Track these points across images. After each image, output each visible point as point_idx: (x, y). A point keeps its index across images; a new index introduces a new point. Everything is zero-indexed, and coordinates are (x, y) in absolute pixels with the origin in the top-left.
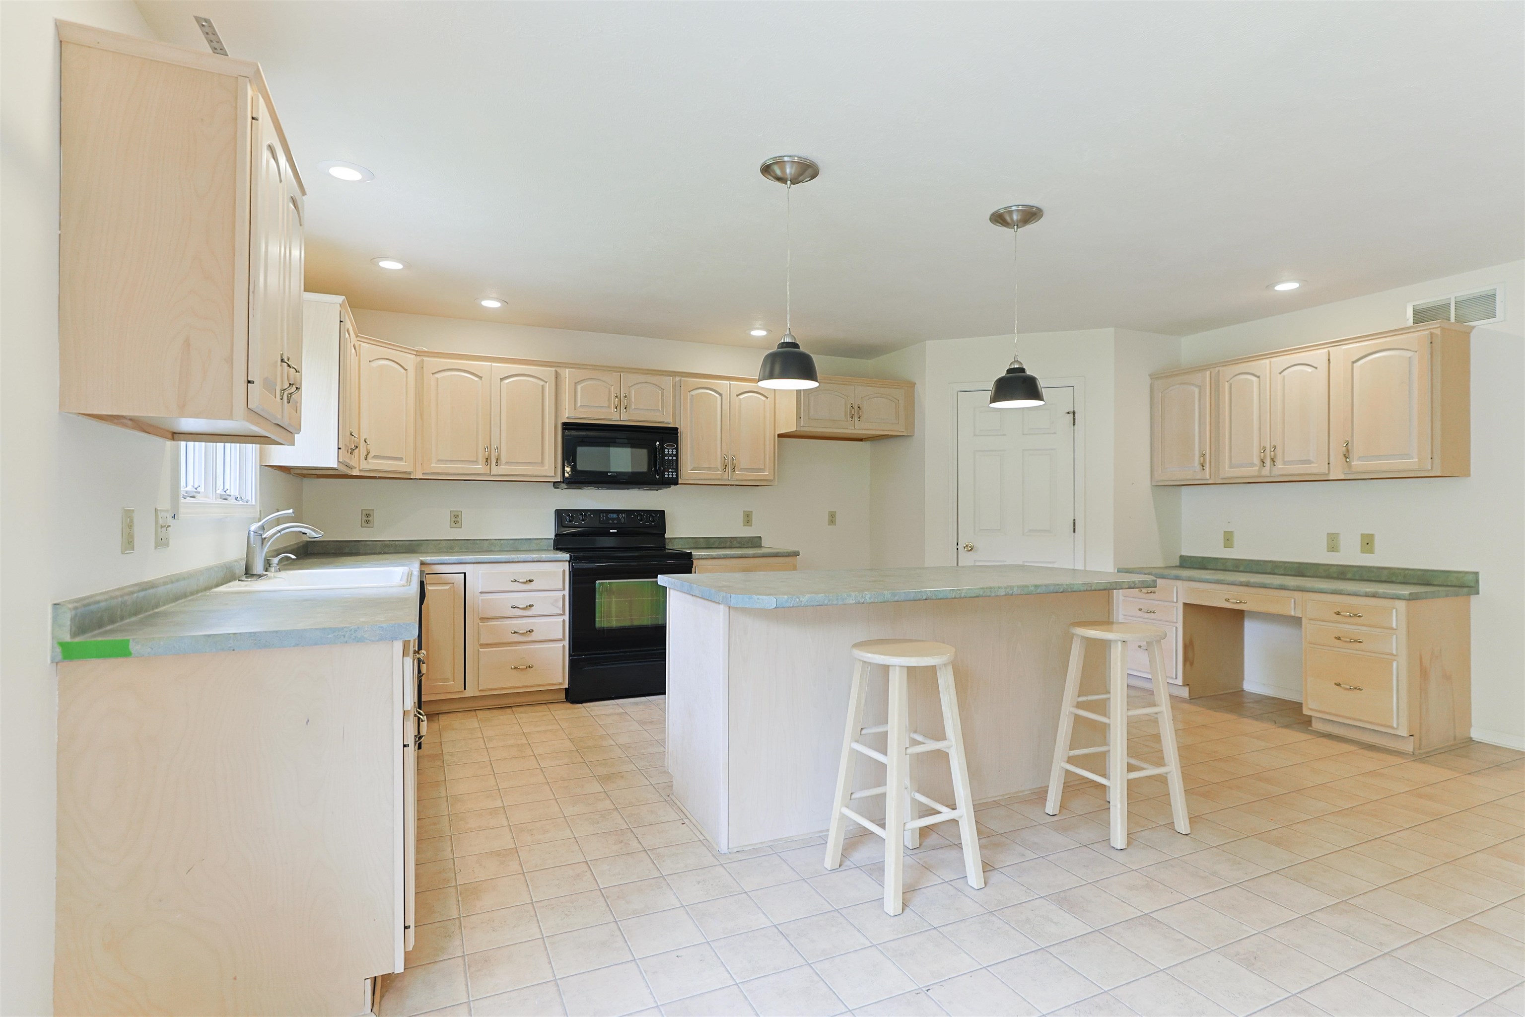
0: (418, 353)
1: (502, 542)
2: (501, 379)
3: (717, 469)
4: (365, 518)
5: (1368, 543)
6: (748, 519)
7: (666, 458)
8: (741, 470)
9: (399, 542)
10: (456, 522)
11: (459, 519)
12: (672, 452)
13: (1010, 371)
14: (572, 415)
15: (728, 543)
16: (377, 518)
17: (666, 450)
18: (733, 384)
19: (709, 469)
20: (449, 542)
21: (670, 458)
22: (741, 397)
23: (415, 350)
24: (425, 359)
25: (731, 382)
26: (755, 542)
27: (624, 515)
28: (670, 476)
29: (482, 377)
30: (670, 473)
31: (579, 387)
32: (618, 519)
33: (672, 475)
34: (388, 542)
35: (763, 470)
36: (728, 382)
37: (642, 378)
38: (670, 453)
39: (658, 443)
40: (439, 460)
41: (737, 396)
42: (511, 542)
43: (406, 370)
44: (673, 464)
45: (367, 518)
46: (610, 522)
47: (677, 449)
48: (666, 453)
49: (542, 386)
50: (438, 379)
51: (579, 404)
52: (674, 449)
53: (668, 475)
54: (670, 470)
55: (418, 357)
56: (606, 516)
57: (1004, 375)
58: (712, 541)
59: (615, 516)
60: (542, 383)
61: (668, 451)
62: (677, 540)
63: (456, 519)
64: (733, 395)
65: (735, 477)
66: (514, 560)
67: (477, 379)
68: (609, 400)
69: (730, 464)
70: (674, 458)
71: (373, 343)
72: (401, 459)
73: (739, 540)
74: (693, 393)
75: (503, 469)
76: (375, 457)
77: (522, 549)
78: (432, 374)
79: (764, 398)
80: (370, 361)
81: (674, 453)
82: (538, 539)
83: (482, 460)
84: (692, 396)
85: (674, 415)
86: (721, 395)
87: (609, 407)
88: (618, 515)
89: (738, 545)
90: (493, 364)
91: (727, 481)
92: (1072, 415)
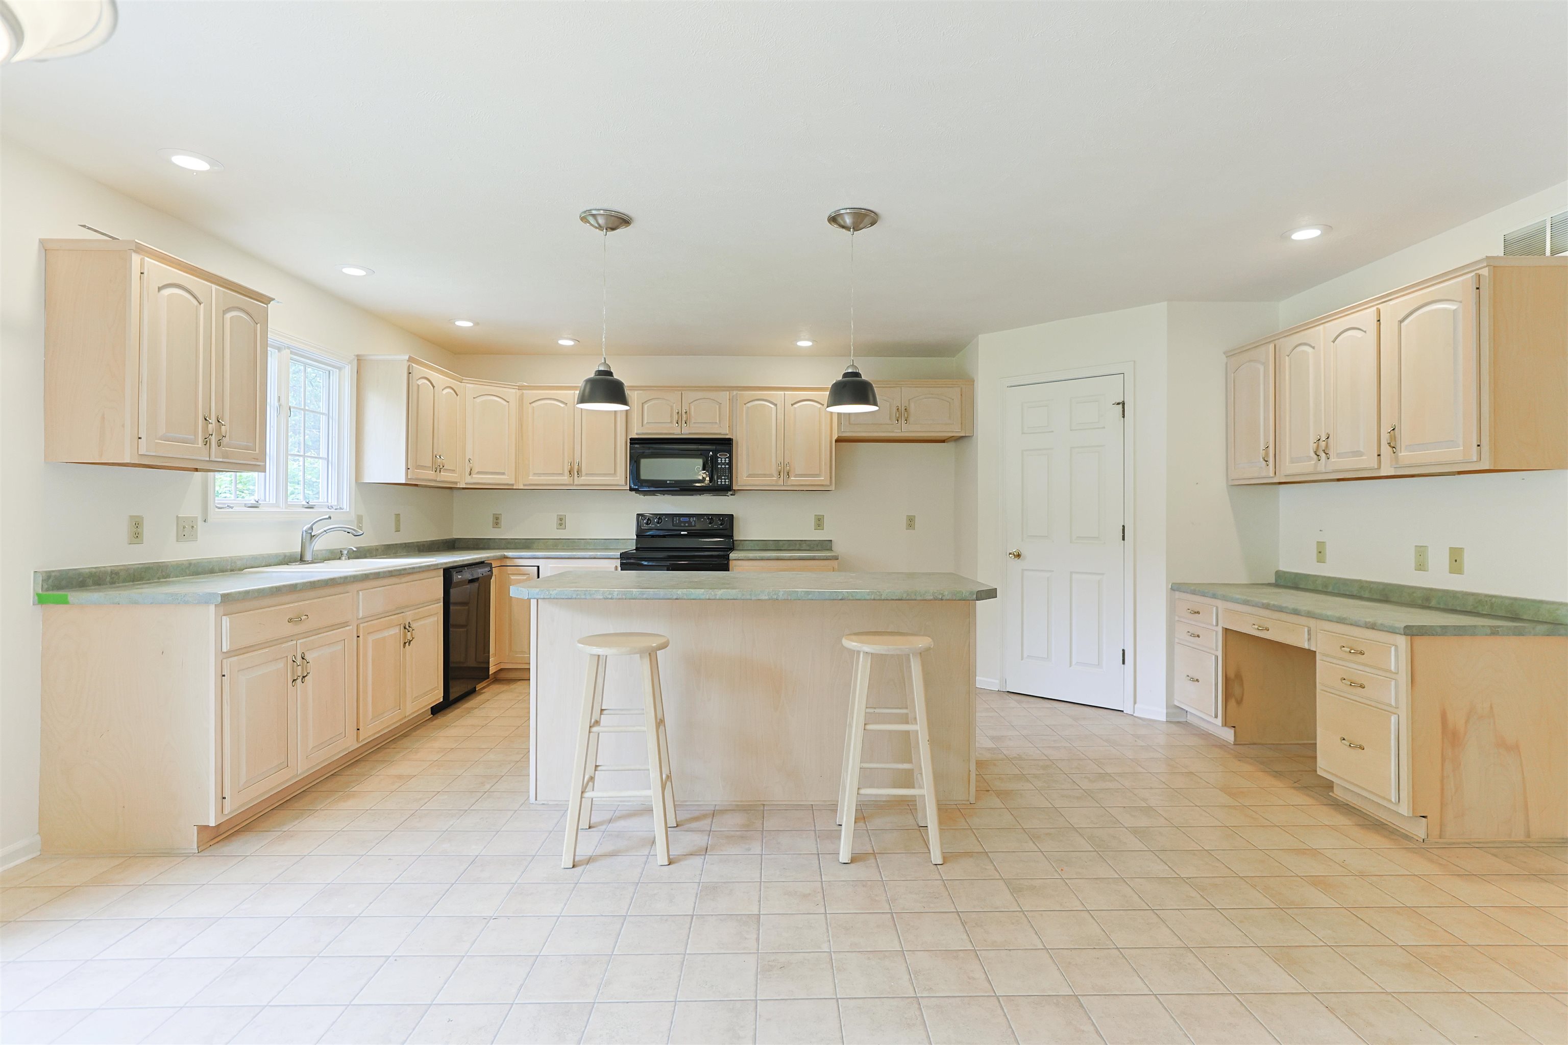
0: (521, 388)
1: (596, 541)
3: (771, 475)
4: (495, 521)
5: (1456, 560)
6: (819, 523)
7: (719, 466)
8: (796, 476)
9: (518, 540)
10: (561, 524)
11: (563, 522)
12: (725, 460)
13: (846, 375)
14: (639, 432)
15: (798, 546)
16: (503, 521)
17: (719, 459)
18: (788, 394)
19: (765, 475)
20: (554, 540)
21: (723, 466)
22: (795, 406)
23: (517, 386)
24: (524, 391)
25: (786, 393)
26: (826, 545)
27: (694, 519)
28: (723, 483)
29: (567, 403)
30: (723, 480)
31: (646, 406)
32: (689, 522)
33: (725, 482)
34: (510, 540)
35: (818, 474)
36: (783, 393)
37: (700, 395)
38: (723, 461)
39: (711, 453)
40: (534, 474)
41: (792, 405)
42: (603, 541)
43: (508, 402)
44: (726, 472)
45: (497, 521)
46: (683, 525)
47: (731, 458)
48: (719, 461)
50: (534, 407)
51: (645, 422)
52: (727, 458)
53: (721, 482)
54: (723, 477)
55: (520, 391)
56: (679, 520)
57: (841, 379)
58: (781, 543)
59: (687, 519)
61: (721, 460)
62: (747, 542)
63: (561, 522)
64: (788, 405)
65: (789, 483)
66: (575, 557)
67: (562, 405)
68: (671, 416)
69: (785, 471)
70: (727, 466)
71: (471, 382)
72: (503, 474)
73: (808, 542)
74: (749, 405)
75: (584, 479)
76: (479, 473)
77: (611, 548)
78: (530, 404)
79: (821, 406)
80: (474, 398)
81: (727, 462)
82: (624, 539)
83: (567, 472)
84: (748, 407)
85: (731, 428)
86: (776, 405)
87: (671, 422)
88: (690, 519)
89: (808, 548)
91: (784, 487)
92: (1121, 406)
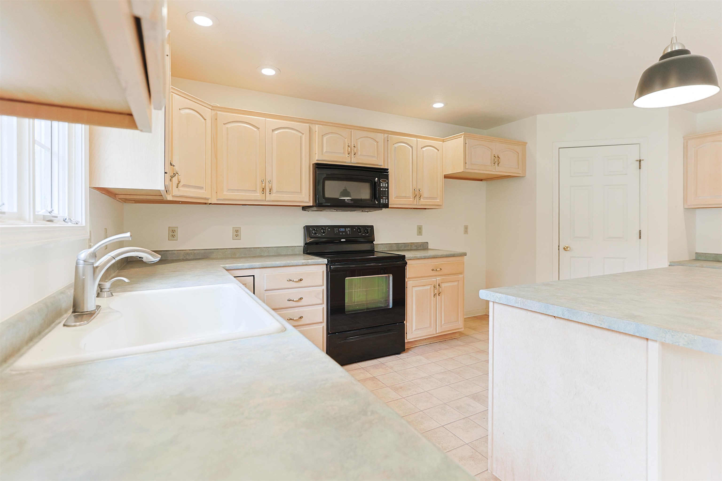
0: (214, 108)
1: (269, 249)
2: (272, 130)
3: (409, 198)
4: (171, 234)
6: (420, 230)
7: (382, 189)
8: (424, 198)
9: (197, 251)
10: (237, 236)
11: (239, 233)
12: (385, 185)
14: (320, 158)
15: (410, 247)
16: (180, 233)
17: (382, 184)
18: (419, 140)
19: (405, 197)
20: (232, 250)
21: (384, 189)
22: (424, 149)
23: (211, 105)
24: (218, 112)
25: (418, 139)
26: (425, 246)
27: (349, 229)
28: (384, 202)
29: (259, 128)
30: (384, 200)
31: (325, 138)
32: (345, 232)
33: (385, 201)
34: (189, 251)
35: (436, 198)
36: (416, 139)
37: (365, 134)
38: (384, 186)
39: (377, 179)
40: (229, 190)
41: (422, 148)
42: (275, 249)
43: (205, 120)
44: (386, 193)
45: (173, 234)
46: (341, 234)
47: (388, 183)
48: (382, 186)
49: (301, 136)
50: (228, 128)
51: (325, 150)
52: (386, 183)
53: (383, 201)
54: (384, 198)
55: (213, 111)
56: (338, 230)
58: (400, 245)
59: (343, 230)
60: (301, 134)
61: (383, 185)
62: (380, 245)
63: (237, 233)
64: (419, 148)
65: (420, 203)
66: (290, 265)
67: (255, 129)
68: (344, 148)
69: (417, 195)
70: (387, 189)
72: (202, 188)
73: (416, 244)
74: (396, 145)
75: (274, 197)
76: (184, 186)
77: (282, 254)
78: (224, 124)
79: (436, 151)
80: (180, 109)
81: (387, 186)
82: (293, 247)
83: (259, 190)
84: (395, 147)
85: (384, 161)
86: (412, 147)
87: (344, 153)
88: (345, 229)
89: (415, 248)
90: (267, 119)
91: (416, 206)
92: (638, 162)
